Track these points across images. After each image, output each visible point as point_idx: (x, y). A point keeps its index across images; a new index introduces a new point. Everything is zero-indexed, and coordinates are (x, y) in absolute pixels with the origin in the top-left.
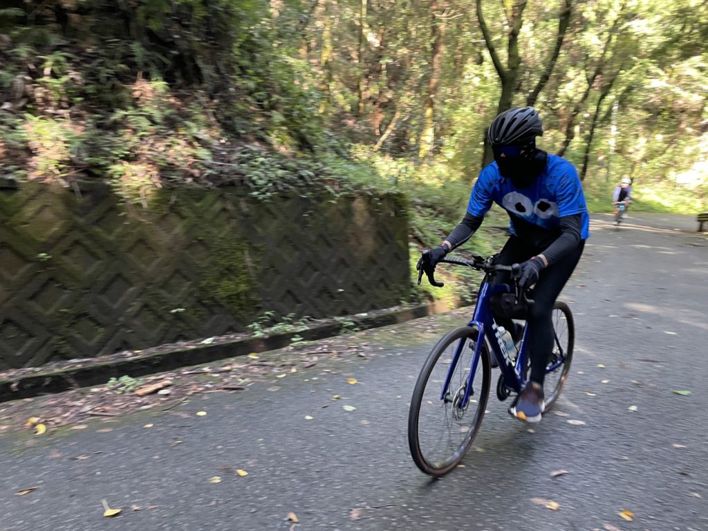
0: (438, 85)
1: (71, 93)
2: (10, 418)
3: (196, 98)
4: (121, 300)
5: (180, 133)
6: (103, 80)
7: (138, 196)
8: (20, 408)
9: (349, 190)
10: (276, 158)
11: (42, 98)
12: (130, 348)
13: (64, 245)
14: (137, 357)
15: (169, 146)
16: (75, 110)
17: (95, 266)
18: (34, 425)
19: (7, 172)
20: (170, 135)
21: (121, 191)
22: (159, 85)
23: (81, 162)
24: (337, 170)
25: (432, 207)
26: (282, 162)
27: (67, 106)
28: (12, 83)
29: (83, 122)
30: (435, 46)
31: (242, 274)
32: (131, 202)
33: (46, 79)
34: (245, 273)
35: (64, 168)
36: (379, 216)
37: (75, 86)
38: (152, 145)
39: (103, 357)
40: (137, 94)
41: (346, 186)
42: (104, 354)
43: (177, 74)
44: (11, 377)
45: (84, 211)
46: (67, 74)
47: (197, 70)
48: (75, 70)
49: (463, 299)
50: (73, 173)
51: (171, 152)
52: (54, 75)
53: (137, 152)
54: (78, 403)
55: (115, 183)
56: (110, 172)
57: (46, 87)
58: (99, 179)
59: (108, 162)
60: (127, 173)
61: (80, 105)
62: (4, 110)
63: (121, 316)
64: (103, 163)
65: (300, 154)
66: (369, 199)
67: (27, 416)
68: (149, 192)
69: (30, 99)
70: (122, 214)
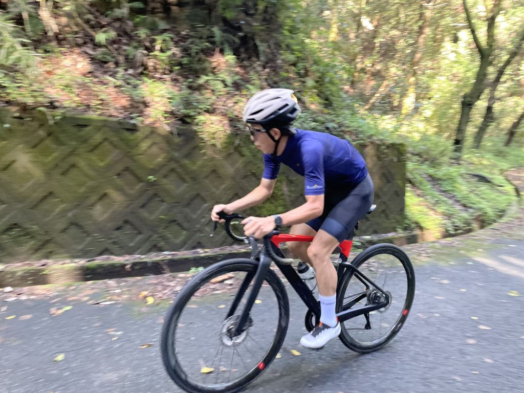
0: (421, 59)
1: (172, 63)
2: (129, 290)
3: (254, 68)
4: (199, 212)
5: (242, 93)
6: (193, 54)
7: (214, 138)
8: (134, 284)
9: (362, 139)
10: (309, 113)
11: (153, 66)
12: (203, 247)
13: (164, 171)
14: (207, 254)
15: (236, 103)
16: (173, 75)
17: (184, 187)
18: (145, 297)
19: (132, 118)
20: (235, 95)
21: (203, 134)
22: (230, 58)
23: (178, 113)
24: (354, 124)
25: (419, 155)
26: (314, 116)
27: (169, 73)
28: (134, 56)
29: (179, 84)
30: (421, 28)
31: (281, 199)
32: (209, 143)
33: (156, 53)
34: (282, 199)
35: (167, 117)
36: (384, 160)
37: (175, 58)
38: (225, 102)
39: (185, 252)
40: (214, 64)
41: (361, 136)
42: (185, 250)
43: (242, 50)
44: (126, 260)
45: (179, 148)
46: (170, 49)
47: (256, 46)
48: (176, 47)
49: (447, 231)
50: (173, 120)
51: (237, 107)
52: (162, 51)
53: (215, 106)
54: (172, 284)
55: (199, 129)
56: (196, 121)
57: (156, 59)
58: (189, 125)
59: (195, 113)
60: (207, 121)
61: (177, 72)
62: (130, 74)
63: (197, 224)
64: (192, 114)
65: (326, 111)
66: (378, 147)
67: (140, 290)
68: (221, 136)
69: (146, 68)
70: (203, 151)
